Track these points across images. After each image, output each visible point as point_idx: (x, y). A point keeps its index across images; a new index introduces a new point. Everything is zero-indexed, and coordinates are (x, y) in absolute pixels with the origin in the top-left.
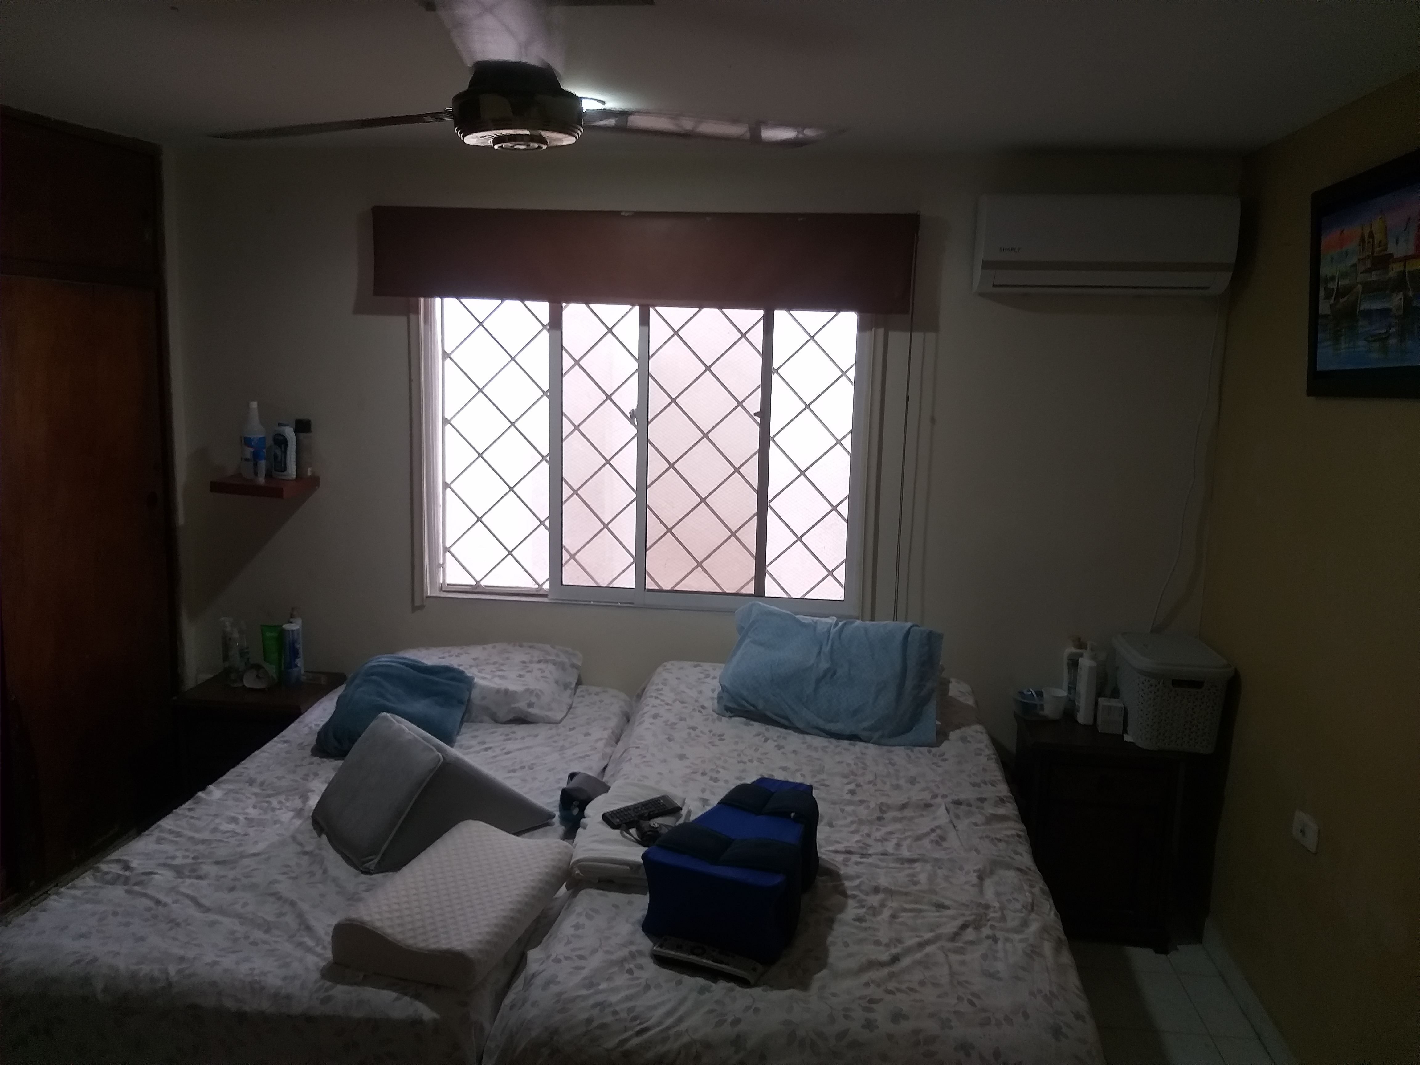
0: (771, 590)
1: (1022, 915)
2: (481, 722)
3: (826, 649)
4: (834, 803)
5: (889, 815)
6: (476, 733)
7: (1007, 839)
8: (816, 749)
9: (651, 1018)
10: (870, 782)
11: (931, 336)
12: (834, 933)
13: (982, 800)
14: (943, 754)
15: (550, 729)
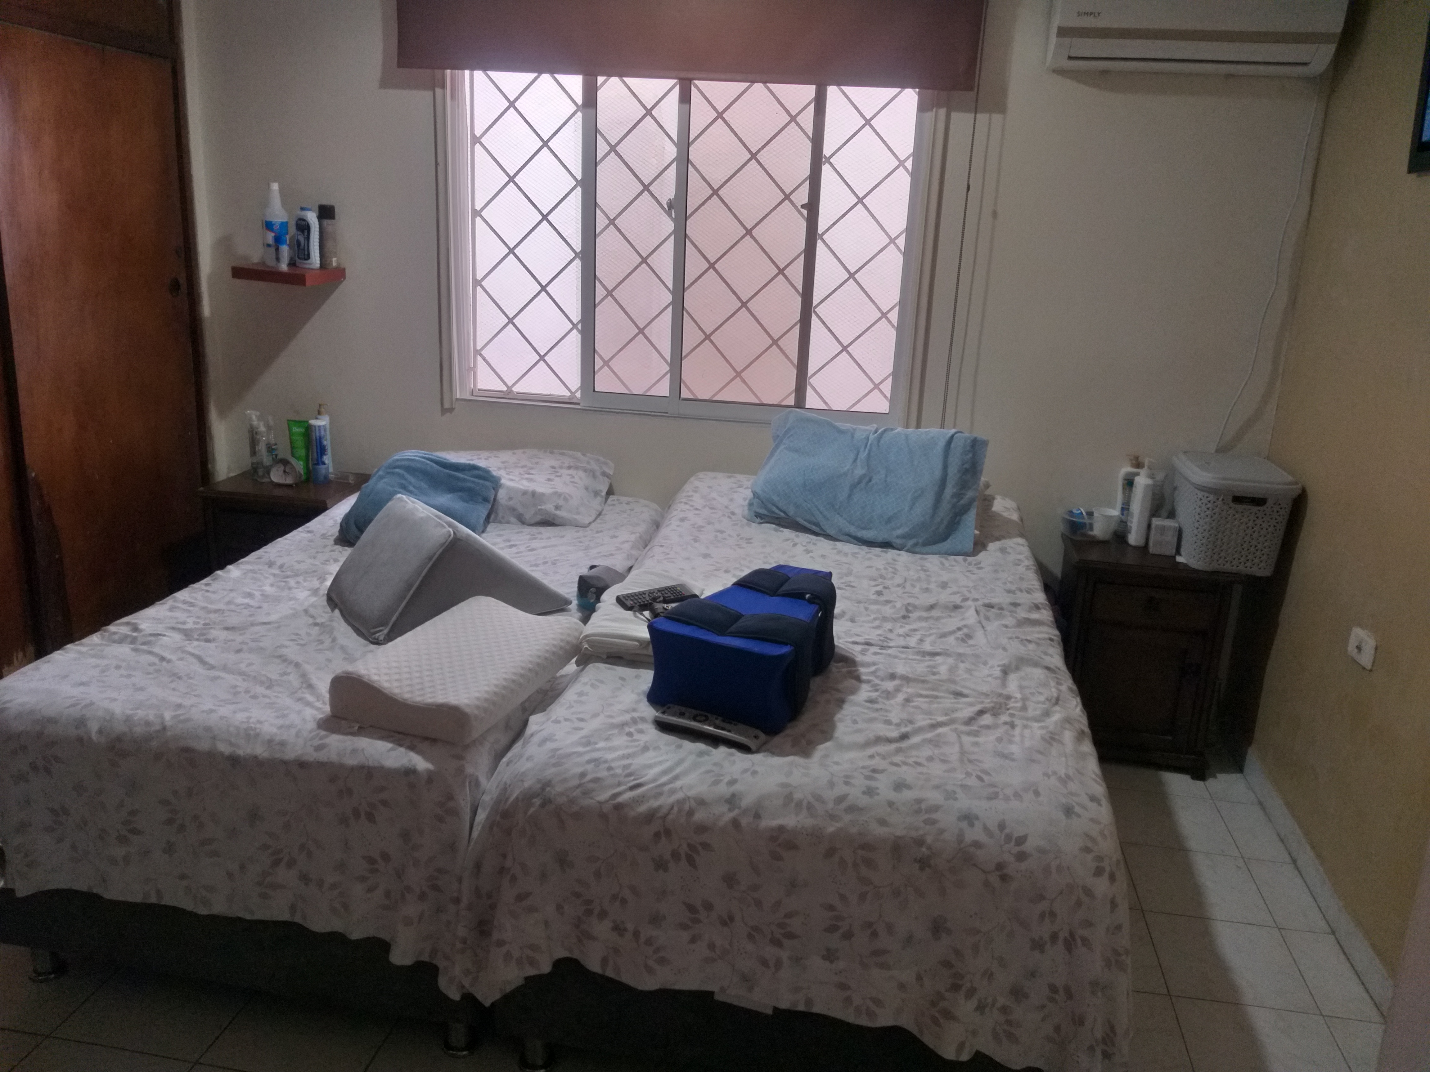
0: (812, 401)
1: (1044, 706)
2: (508, 522)
3: (863, 455)
4: (859, 602)
5: (914, 615)
6: (501, 532)
7: (1038, 641)
8: (846, 555)
9: (646, 775)
10: (899, 586)
11: (997, 117)
12: (844, 712)
13: (1015, 605)
14: (980, 563)
15: (578, 532)
